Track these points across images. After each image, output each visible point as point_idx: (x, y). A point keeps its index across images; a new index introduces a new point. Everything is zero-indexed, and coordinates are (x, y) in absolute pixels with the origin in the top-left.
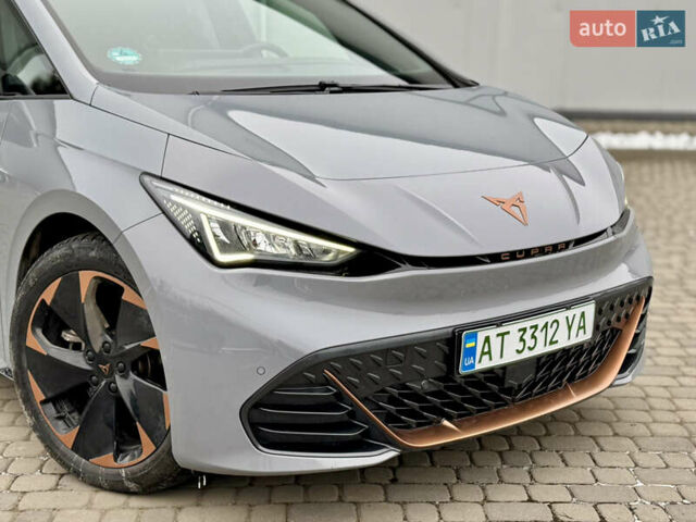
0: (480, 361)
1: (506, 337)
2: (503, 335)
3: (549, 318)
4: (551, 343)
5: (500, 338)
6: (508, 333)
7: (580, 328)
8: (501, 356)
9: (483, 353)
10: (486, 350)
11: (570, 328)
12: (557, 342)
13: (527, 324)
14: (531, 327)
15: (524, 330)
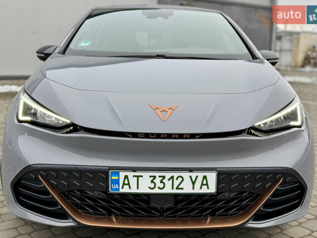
0: (122, 188)
1: (140, 178)
2: (138, 177)
3: (176, 175)
4: (177, 188)
5: (136, 178)
6: (142, 176)
7: (202, 184)
8: (138, 188)
9: (124, 184)
10: (126, 182)
11: (194, 183)
12: (182, 189)
13: (157, 174)
14: (160, 177)
15: (155, 177)
